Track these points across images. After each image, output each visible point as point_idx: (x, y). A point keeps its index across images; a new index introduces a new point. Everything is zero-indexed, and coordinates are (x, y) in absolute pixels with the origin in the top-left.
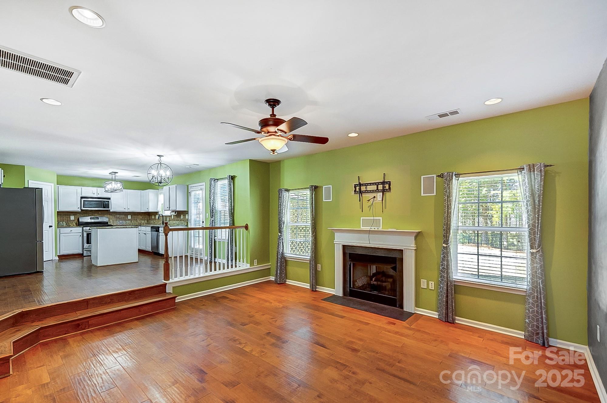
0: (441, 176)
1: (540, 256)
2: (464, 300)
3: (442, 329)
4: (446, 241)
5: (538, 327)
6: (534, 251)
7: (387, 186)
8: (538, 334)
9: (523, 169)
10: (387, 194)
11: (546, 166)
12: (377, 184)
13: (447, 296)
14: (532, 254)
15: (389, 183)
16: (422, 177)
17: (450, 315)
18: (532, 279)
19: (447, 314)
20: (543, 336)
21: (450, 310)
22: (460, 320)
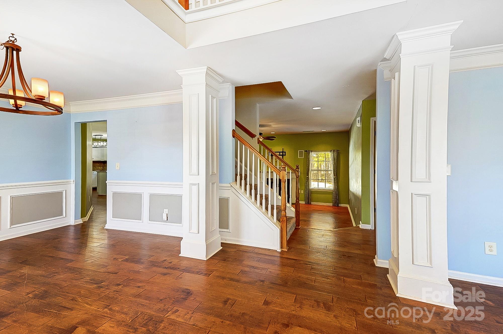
0: (306, 151)
1: (337, 178)
2: (314, 196)
3: (307, 206)
4: (308, 175)
5: (336, 201)
6: (335, 177)
7: (284, 153)
8: (336, 203)
9: (332, 151)
10: (284, 157)
11: (338, 150)
12: (280, 152)
13: (308, 195)
14: (334, 178)
15: (285, 152)
16: (299, 151)
17: (309, 201)
18: (334, 186)
19: (308, 201)
20: (337, 203)
21: (309, 200)
22: (313, 203)
